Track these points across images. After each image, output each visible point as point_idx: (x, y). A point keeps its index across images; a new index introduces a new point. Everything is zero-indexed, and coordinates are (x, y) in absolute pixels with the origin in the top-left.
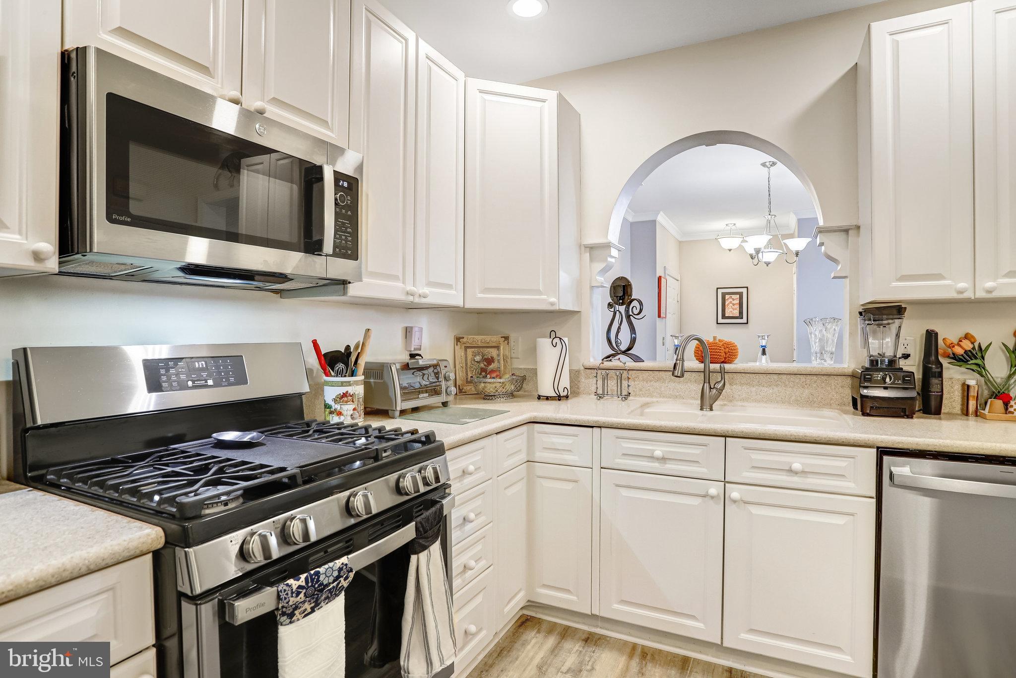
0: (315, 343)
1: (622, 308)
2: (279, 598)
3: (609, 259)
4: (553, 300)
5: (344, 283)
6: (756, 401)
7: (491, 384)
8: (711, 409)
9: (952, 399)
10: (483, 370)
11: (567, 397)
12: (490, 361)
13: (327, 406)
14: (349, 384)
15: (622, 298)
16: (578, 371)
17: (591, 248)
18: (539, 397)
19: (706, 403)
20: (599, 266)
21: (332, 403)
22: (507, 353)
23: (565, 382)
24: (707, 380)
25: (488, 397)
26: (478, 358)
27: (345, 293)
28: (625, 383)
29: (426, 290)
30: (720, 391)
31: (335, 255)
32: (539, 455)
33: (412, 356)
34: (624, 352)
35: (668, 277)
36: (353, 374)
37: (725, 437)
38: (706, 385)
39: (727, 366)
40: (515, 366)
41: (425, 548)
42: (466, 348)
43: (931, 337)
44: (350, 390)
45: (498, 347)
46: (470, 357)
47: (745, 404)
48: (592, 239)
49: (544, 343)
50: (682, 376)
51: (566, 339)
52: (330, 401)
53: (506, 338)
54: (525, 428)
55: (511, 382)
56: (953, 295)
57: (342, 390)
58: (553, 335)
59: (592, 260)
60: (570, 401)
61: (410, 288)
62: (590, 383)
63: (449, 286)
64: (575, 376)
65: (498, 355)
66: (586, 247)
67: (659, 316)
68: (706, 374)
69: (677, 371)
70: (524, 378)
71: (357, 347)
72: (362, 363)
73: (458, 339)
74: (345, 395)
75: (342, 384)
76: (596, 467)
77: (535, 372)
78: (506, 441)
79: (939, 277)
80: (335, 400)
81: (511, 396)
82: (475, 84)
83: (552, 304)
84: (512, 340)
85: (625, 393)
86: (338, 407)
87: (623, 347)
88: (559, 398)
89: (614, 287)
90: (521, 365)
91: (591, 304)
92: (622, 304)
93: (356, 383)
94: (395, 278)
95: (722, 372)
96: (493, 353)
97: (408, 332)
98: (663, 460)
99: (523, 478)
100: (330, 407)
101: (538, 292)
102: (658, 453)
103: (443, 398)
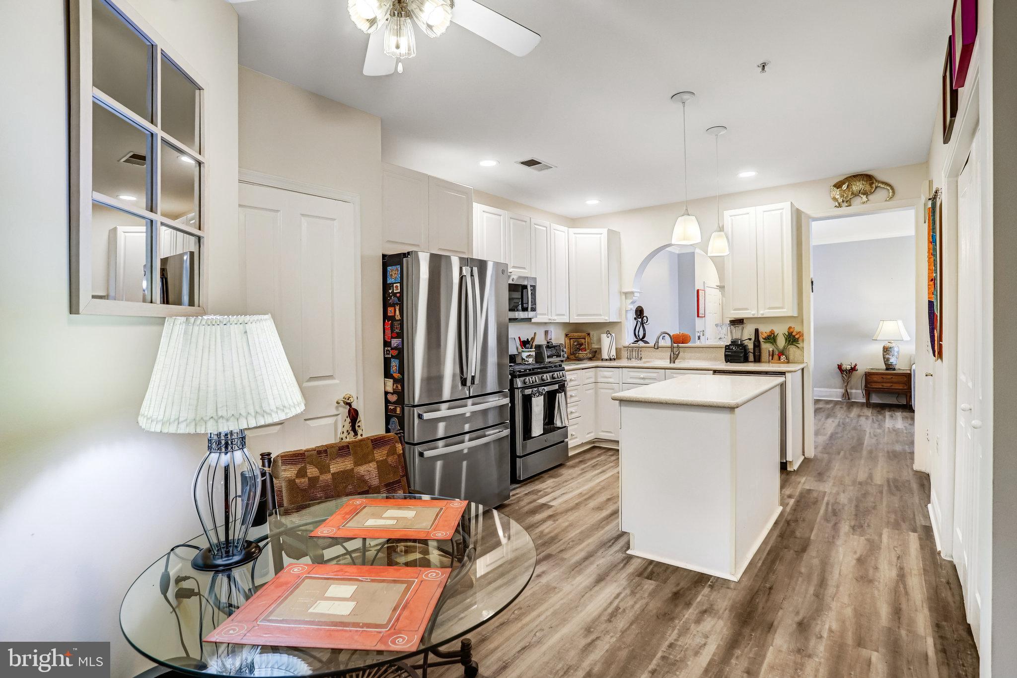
0: (519, 338)
1: (640, 320)
2: (532, 391)
3: (634, 298)
4: (607, 318)
5: (531, 319)
6: (694, 359)
7: (582, 354)
8: (674, 363)
9: (765, 356)
10: (578, 348)
11: (615, 359)
12: (582, 344)
13: (523, 359)
14: (531, 351)
15: (640, 315)
16: (620, 349)
17: (626, 294)
18: (602, 360)
19: (673, 360)
20: (629, 301)
21: (525, 358)
22: (589, 341)
23: (613, 353)
24: (672, 351)
25: (580, 360)
26: (575, 344)
27: (531, 321)
28: (640, 353)
29: (555, 318)
30: (678, 355)
31: (531, 311)
32: (600, 380)
33: (548, 342)
34: (642, 340)
35: (707, 290)
36: (531, 348)
37: (665, 369)
38: (672, 353)
39: (681, 345)
40: (593, 347)
41: (561, 393)
42: (570, 339)
43: (757, 331)
44: (531, 353)
45: (585, 339)
46: (572, 343)
47: (690, 361)
48: (626, 289)
49: (604, 336)
50: (658, 349)
51: (613, 335)
52: (524, 357)
53: (589, 334)
54: (594, 369)
55: (590, 353)
56: (751, 316)
57: (528, 354)
58: (608, 333)
59: (626, 298)
60: (616, 361)
61: (550, 317)
62: (624, 354)
63: (564, 315)
64: (618, 351)
65: (585, 342)
66: (623, 293)
67: (698, 316)
68: (672, 348)
69: (656, 347)
70: (596, 352)
71: (532, 339)
72: (534, 344)
73: (566, 335)
74: (530, 355)
75: (529, 351)
76: (621, 383)
77: (600, 349)
78: (586, 372)
79: (746, 309)
80: (526, 357)
81: (590, 359)
82: (572, 230)
83: (606, 320)
84: (591, 335)
85: (640, 357)
86: (527, 359)
87: (641, 337)
88: (611, 359)
89: (636, 311)
90: (595, 346)
91: (627, 318)
92: (640, 318)
93: (533, 351)
94: (545, 314)
95: (678, 347)
96: (583, 341)
97: (546, 332)
98: (643, 378)
99: (593, 389)
100: (524, 359)
101: (600, 315)
102: (642, 376)
103: (562, 358)
